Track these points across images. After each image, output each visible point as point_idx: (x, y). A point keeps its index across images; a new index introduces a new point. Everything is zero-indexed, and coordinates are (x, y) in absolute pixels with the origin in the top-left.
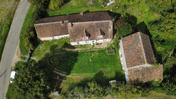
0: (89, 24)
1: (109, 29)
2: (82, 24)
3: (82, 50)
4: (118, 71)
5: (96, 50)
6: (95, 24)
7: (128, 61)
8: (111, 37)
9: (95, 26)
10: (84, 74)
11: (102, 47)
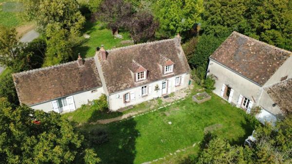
0: (139, 48)
1: (178, 54)
2: (125, 50)
3: (139, 114)
4: (242, 121)
5: (169, 105)
6: (151, 48)
7: (251, 75)
8: (188, 69)
9: (151, 51)
10: (171, 154)
11: (179, 98)
